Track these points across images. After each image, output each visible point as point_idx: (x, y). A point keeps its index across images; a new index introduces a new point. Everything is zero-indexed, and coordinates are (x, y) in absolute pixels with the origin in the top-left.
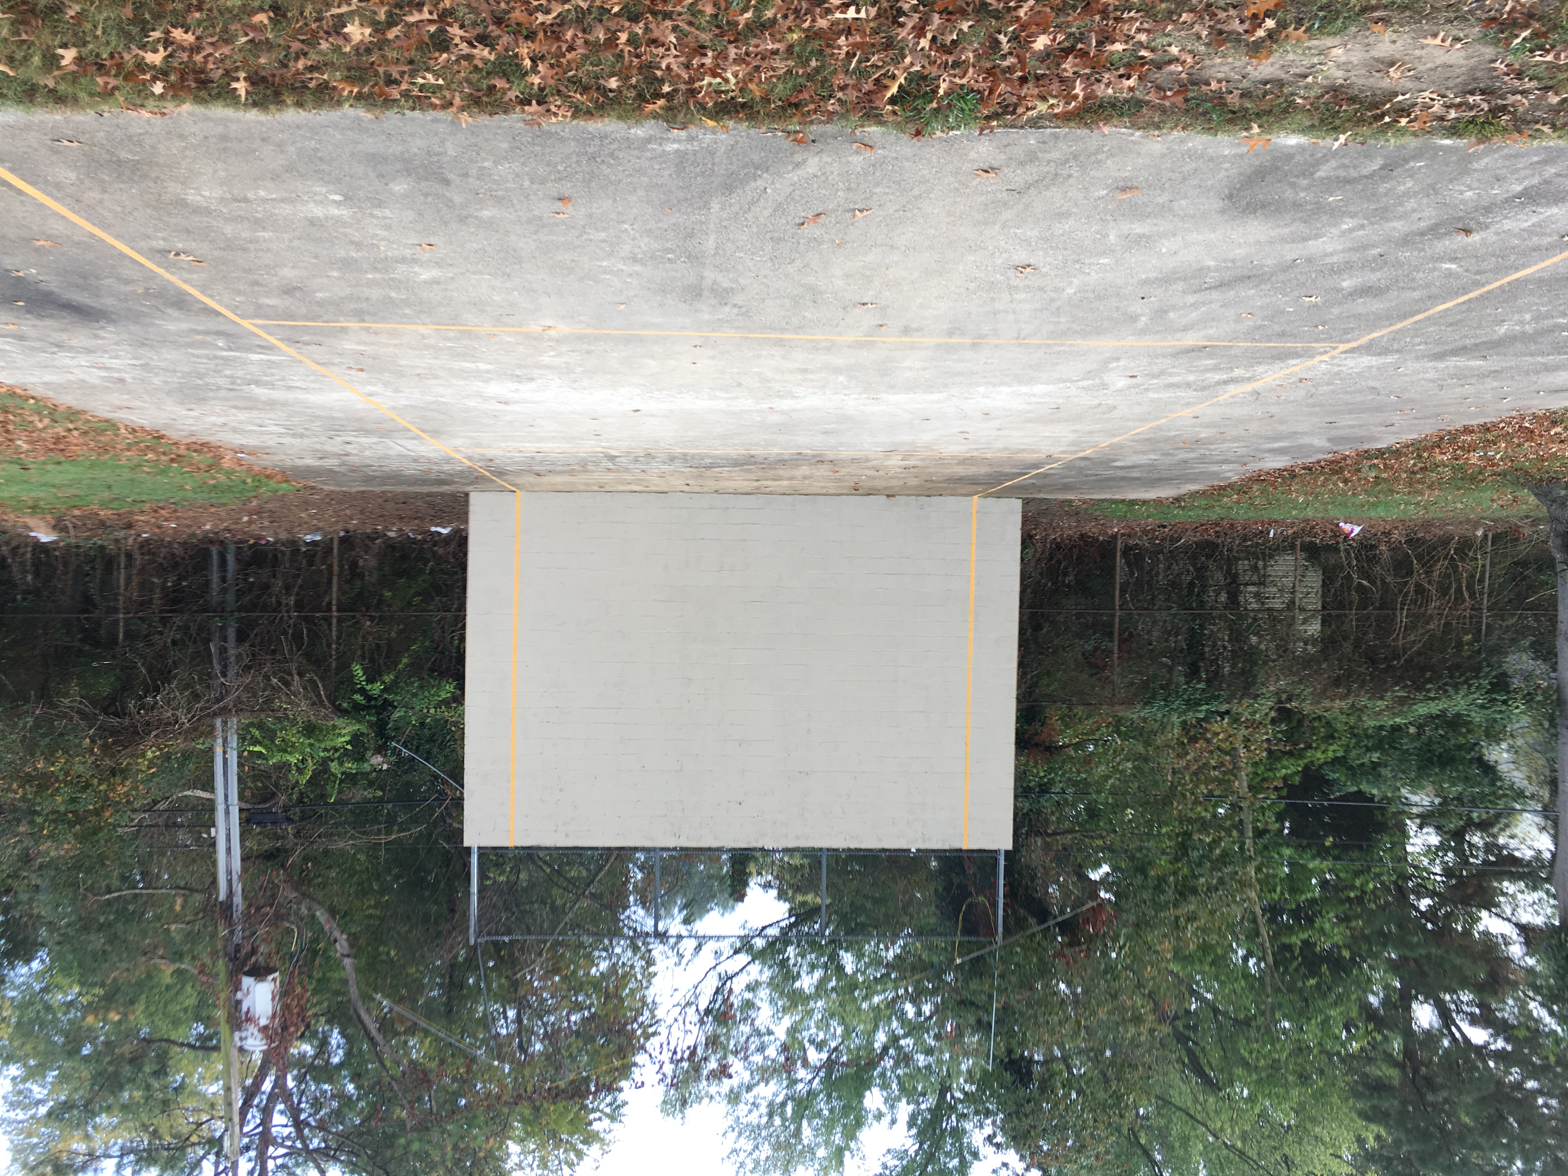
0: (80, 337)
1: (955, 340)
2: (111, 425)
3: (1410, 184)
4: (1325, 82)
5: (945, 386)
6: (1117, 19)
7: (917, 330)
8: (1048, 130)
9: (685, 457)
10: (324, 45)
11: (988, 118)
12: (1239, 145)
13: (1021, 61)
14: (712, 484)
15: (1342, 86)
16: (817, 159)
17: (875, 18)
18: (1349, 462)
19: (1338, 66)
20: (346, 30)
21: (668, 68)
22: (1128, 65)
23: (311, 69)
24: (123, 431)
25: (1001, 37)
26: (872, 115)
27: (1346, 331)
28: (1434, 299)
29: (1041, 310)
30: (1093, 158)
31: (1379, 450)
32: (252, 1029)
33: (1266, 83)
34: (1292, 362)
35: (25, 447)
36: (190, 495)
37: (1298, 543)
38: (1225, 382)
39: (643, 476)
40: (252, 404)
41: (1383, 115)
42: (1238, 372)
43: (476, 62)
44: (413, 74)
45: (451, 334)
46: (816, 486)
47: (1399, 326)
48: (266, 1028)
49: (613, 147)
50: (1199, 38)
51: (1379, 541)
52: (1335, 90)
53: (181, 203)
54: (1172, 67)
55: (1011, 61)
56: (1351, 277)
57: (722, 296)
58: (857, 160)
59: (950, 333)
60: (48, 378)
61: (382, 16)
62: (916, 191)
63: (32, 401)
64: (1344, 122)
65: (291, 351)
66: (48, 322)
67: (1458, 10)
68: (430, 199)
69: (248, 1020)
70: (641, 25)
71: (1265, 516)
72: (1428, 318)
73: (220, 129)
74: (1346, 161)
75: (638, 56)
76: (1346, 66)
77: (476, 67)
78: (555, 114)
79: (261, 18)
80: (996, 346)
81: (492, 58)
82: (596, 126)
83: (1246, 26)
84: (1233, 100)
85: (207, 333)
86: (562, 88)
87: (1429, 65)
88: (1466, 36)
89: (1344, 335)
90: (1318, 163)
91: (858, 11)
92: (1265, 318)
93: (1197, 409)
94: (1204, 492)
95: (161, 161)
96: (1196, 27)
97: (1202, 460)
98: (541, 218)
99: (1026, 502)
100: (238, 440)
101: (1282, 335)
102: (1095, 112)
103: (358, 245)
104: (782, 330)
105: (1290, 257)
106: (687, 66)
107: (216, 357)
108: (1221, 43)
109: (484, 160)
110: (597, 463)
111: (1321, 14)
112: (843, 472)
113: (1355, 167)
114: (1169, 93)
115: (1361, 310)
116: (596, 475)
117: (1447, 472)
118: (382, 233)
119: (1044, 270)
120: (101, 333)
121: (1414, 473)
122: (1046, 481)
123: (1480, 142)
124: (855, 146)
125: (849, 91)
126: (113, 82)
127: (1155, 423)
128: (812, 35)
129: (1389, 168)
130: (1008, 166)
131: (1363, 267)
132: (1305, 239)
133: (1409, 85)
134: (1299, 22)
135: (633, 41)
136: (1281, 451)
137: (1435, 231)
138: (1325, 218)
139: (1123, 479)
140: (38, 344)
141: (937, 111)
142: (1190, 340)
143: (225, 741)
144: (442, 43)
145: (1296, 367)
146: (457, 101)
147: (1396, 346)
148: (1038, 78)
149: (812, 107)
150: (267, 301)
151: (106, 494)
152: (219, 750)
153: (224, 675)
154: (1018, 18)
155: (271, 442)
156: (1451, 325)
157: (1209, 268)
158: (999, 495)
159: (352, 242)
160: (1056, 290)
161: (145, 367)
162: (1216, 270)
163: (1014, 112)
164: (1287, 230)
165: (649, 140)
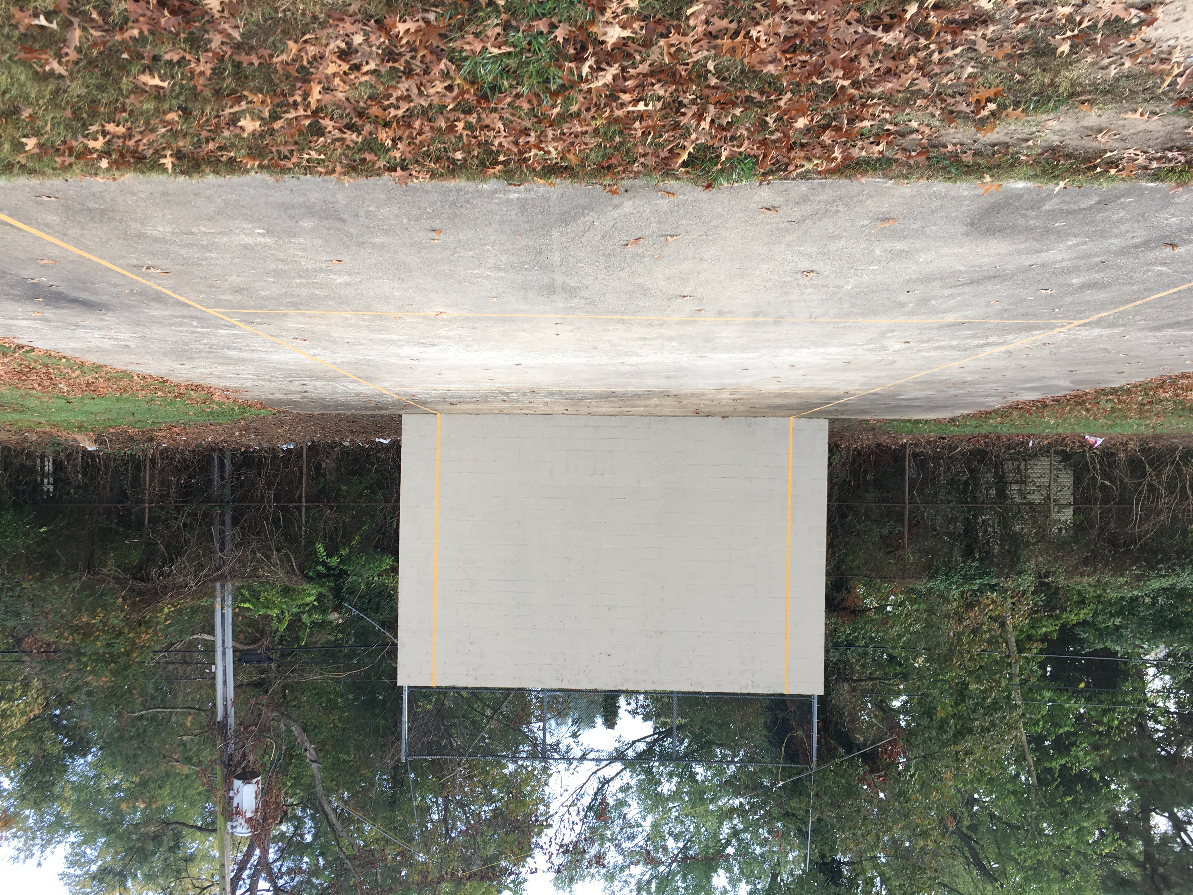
0: (90, 319)
1: (760, 319)
2: (128, 375)
3: (1122, 213)
4: (1044, 144)
5: (757, 348)
6: (863, 105)
7: (729, 313)
8: (816, 181)
9: (561, 393)
10: (226, 133)
11: (764, 174)
12: (975, 188)
13: (786, 135)
14: (585, 410)
15: (1058, 146)
16: (631, 202)
17: (662, 109)
18: (1089, 396)
19: (1054, 133)
20: (239, 124)
21: (500, 144)
22: (877, 135)
23: (220, 148)
24: (135, 378)
25: (768, 119)
26: (669, 174)
27: (1078, 312)
28: (1151, 291)
29: (827, 300)
30: (855, 199)
31: (1114, 389)
32: (241, 820)
33: (994, 145)
34: (1034, 332)
35: (65, 389)
36: (194, 418)
37: (1052, 451)
38: (983, 346)
39: (530, 405)
40: (228, 361)
41: (1095, 167)
42: (991, 339)
43: (347, 143)
44: (301, 151)
45: (367, 317)
46: (666, 411)
47: (1122, 309)
48: (251, 819)
49: (467, 197)
50: (933, 116)
51: (1118, 449)
52: (1053, 150)
53: (142, 236)
54: (914, 136)
55: (778, 135)
56: (1079, 276)
57: (571, 292)
58: (664, 203)
59: (756, 315)
60: (72, 345)
61: (266, 114)
62: (714, 223)
63: (64, 360)
64: (1062, 173)
65: (250, 328)
66: (63, 311)
67: (1153, 93)
68: (332, 232)
69: (238, 813)
70: (475, 115)
71: (1025, 432)
72: (1146, 303)
73: (161, 188)
74: (1067, 199)
75: (475, 137)
76: (1061, 133)
77: (348, 146)
78: (417, 178)
79: (172, 116)
80: (794, 323)
81: (360, 140)
82: (452, 183)
83: (972, 108)
84: (967, 158)
85: (185, 317)
86: (420, 159)
87: (1131, 131)
88: (1161, 111)
89: (1078, 314)
90: (1043, 201)
91: (646, 105)
92: (1010, 304)
93: (963, 363)
94: (974, 415)
95: (121, 208)
96: (930, 108)
97: (970, 394)
98: (421, 243)
99: (832, 422)
100: (223, 383)
101: (1026, 315)
102: (853, 168)
103: (283, 261)
104: (622, 313)
105: (1026, 263)
106: (516, 143)
107: (193, 332)
108: (951, 121)
109: (369, 206)
110: (495, 397)
111: (1035, 98)
112: (685, 402)
113: (1075, 203)
114: (913, 154)
115: (1089, 298)
116: (495, 404)
117: (1170, 406)
118: (300, 253)
119: (826, 274)
120: (105, 317)
121: (1142, 404)
122: (847, 408)
123: (1179, 185)
124: (660, 193)
125: (649, 157)
126: (68, 160)
127: (929, 371)
128: (613, 120)
129: (1104, 203)
130: (786, 205)
131: (1088, 270)
132: (1037, 252)
133: (1116, 144)
134: (1017, 104)
135: (469, 126)
136: (1033, 389)
137: (1147, 245)
138: (1053, 238)
139: (907, 406)
140: (60, 324)
141: (722, 170)
142: (950, 318)
143: (223, 600)
144: (319, 131)
145: (1040, 336)
146: (339, 168)
147: (1121, 322)
148: (803, 146)
149: (621, 168)
150: (223, 297)
151: (132, 418)
152: (218, 607)
153: (222, 550)
154: (779, 107)
155: (248, 384)
156: (1165, 308)
157: (960, 271)
158: (810, 417)
159: (280, 260)
160: (837, 287)
161: (143, 338)
162: (966, 272)
163: (786, 170)
164: (1023, 246)
165: (495, 192)
